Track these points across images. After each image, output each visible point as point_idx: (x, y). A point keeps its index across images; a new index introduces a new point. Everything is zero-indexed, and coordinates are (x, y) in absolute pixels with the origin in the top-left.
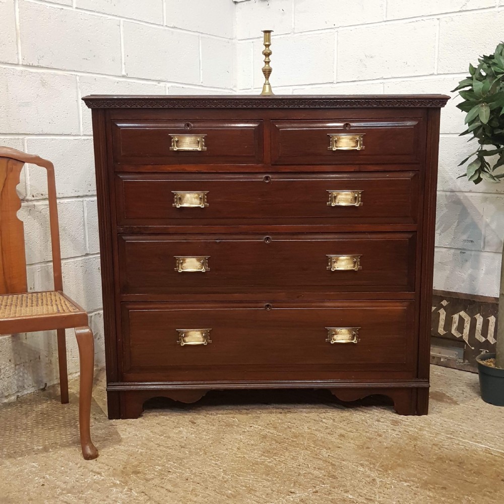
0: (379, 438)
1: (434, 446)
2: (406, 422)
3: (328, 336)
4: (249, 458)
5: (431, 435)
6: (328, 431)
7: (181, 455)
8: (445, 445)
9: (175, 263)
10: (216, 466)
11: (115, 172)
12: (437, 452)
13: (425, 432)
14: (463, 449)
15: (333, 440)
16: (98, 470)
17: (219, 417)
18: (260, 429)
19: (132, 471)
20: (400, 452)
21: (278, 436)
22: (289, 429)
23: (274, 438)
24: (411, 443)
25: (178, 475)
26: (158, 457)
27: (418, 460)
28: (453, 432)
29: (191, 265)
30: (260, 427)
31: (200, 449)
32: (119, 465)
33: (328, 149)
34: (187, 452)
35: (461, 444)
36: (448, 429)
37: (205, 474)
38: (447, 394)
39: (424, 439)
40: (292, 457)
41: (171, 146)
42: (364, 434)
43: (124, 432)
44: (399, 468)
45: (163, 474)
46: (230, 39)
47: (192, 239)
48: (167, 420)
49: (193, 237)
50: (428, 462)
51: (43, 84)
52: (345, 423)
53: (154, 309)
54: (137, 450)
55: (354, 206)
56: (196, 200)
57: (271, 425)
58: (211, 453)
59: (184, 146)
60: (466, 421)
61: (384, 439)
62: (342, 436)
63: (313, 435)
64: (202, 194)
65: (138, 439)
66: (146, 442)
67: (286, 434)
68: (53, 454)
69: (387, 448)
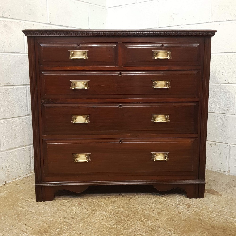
0: (179, 215)
1: (209, 220)
2: (194, 206)
3: (152, 157)
4: (108, 225)
5: (208, 213)
6: (152, 210)
7: (71, 223)
8: (215, 219)
9: (72, 119)
10: (90, 229)
11: (39, 70)
12: (211, 223)
13: (204, 212)
14: (225, 222)
15: (155, 215)
16: (26, 230)
17: (94, 201)
18: (115, 208)
19: (44, 231)
20: (191, 223)
21: (124, 212)
22: (131, 209)
23: (122, 214)
24: (197, 218)
25: (69, 234)
26: (59, 223)
27: (201, 228)
28: (220, 211)
29: (80, 119)
30: (115, 207)
31: (82, 219)
32: (37, 227)
33: (153, 58)
34: (75, 221)
35: (224, 219)
36: (217, 210)
37: (83, 234)
38: (216, 190)
39: (204, 215)
40: (131, 225)
41: (70, 56)
42: (171, 212)
43: (42, 209)
44: (190, 232)
45: (61, 234)
46: (104, 7)
47: (81, 106)
48: (66, 202)
49: (81, 105)
50: (206, 229)
51: (5, 26)
52: (161, 206)
53: (60, 143)
54: (48, 219)
55: (166, 88)
56: (83, 85)
57: (121, 206)
58: (88, 222)
59: (77, 56)
60: (227, 206)
61: (182, 215)
62: (159, 213)
63: (143, 213)
64: (86, 82)
65: (50, 213)
66: (53, 215)
67: (129, 212)
68: (4, 221)
69: (183, 220)
